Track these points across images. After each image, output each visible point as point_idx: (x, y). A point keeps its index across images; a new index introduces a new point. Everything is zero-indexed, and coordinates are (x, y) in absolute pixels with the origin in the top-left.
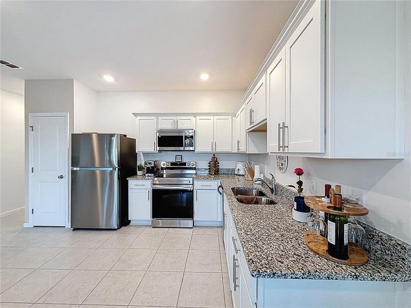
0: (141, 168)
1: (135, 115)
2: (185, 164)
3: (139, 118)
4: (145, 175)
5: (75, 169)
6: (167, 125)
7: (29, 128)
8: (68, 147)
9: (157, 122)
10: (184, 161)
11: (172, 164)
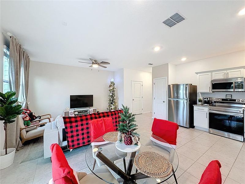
0: (200, 101)
1: (197, 73)
2: (235, 100)
3: (199, 75)
4: (203, 104)
5: (170, 99)
6: (220, 77)
7: (153, 84)
8: (166, 90)
9: (212, 76)
10: (234, 98)
11: (223, 100)
